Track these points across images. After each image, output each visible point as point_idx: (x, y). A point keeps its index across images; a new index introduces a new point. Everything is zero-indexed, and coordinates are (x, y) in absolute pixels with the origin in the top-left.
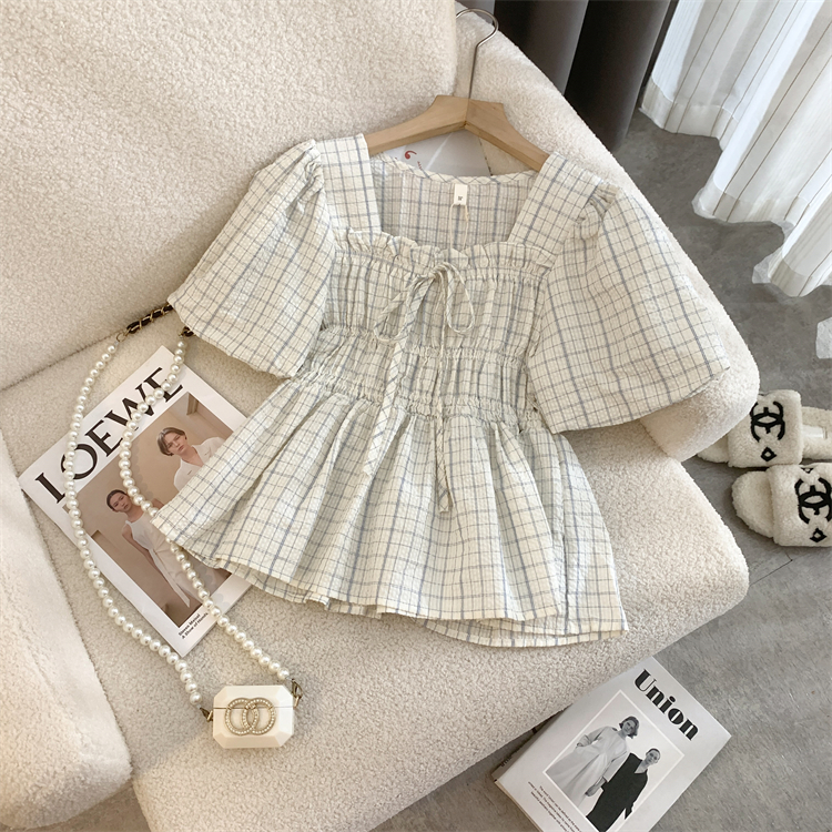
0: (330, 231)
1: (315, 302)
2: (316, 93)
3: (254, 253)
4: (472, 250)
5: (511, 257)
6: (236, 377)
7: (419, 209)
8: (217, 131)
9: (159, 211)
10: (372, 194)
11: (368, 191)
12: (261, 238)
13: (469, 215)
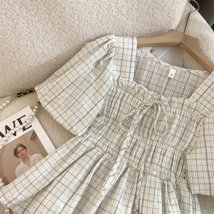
0: (111, 76)
1: (98, 105)
2: (122, 14)
3: (76, 78)
4: (171, 98)
5: (189, 107)
6: (56, 127)
7: (152, 75)
8: (73, 20)
9: (38, 50)
10: (133, 64)
11: (132, 63)
12: (81, 72)
13: (173, 83)
